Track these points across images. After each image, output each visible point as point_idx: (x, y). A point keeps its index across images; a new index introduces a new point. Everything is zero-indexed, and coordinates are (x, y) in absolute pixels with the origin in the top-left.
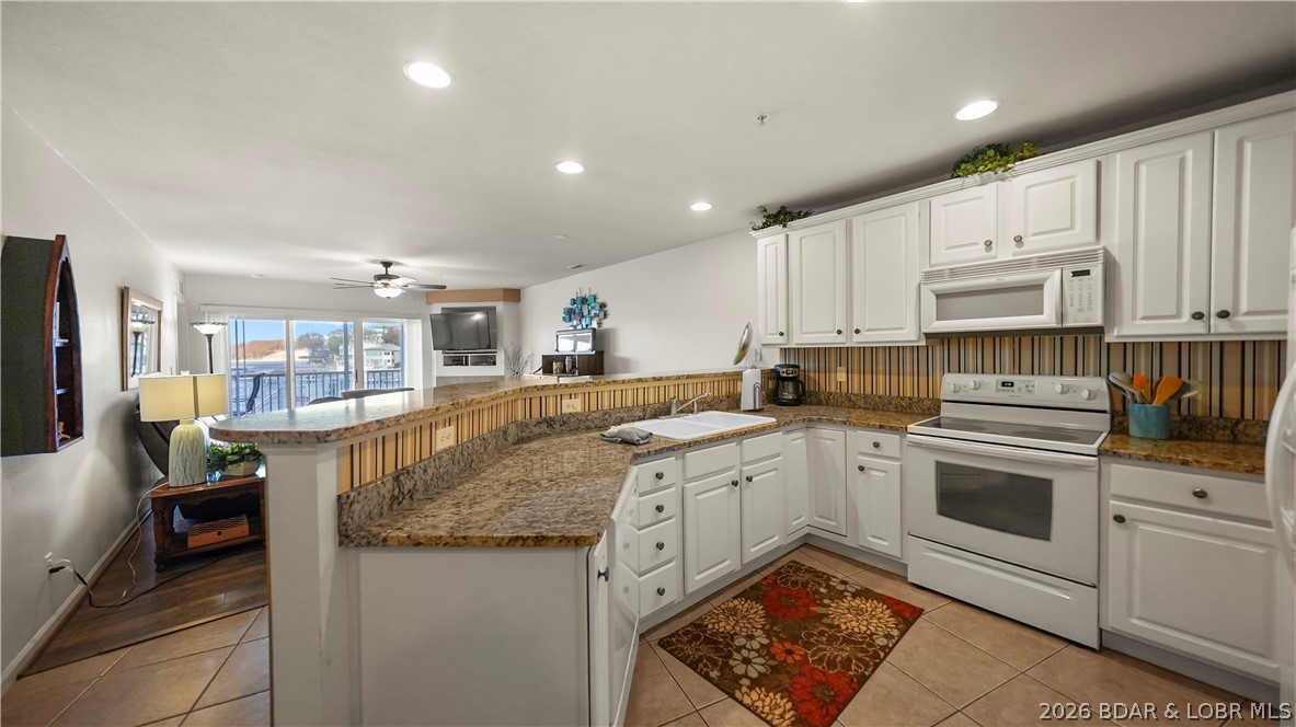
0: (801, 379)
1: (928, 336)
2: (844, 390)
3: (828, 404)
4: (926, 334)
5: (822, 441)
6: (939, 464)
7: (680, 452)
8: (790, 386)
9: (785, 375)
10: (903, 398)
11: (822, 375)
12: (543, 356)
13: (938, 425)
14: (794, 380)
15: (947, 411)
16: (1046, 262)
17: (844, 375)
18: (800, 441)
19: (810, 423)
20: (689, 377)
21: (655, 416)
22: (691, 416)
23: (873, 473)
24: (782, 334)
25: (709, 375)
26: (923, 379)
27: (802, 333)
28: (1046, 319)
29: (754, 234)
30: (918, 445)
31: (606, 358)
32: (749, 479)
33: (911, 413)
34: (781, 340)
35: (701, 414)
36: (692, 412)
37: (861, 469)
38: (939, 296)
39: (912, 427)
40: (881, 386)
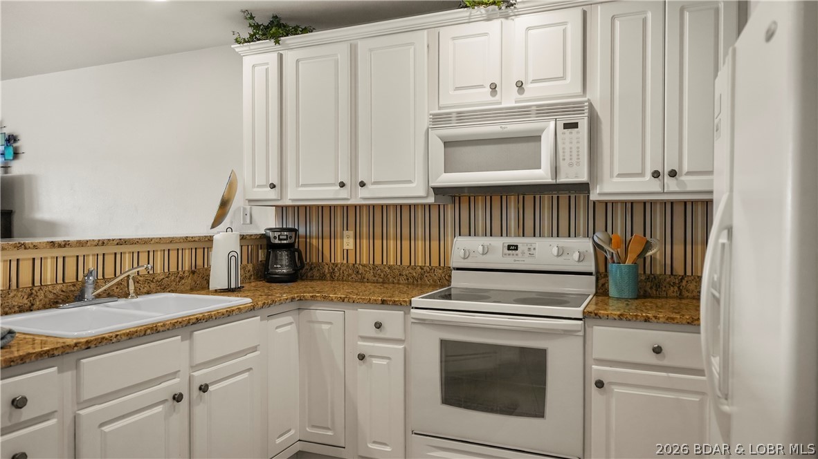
0: (302, 248)
1: (438, 191)
2: (352, 261)
3: (332, 279)
4: (434, 189)
5: (317, 326)
6: (444, 343)
8: (284, 257)
9: (277, 241)
10: (415, 268)
11: (327, 242)
13: (448, 296)
14: (289, 247)
15: (459, 281)
17: (352, 241)
18: (288, 328)
19: (301, 303)
20: (121, 242)
22: (122, 301)
23: (375, 361)
24: (273, 186)
25: (160, 241)
26: (435, 244)
27: (298, 185)
29: (238, 48)
30: (422, 322)
32: (204, 388)
33: (421, 285)
34: (272, 194)
35: (141, 299)
36: (126, 295)
37: (362, 357)
38: (448, 144)
39: (417, 301)
40: (392, 253)
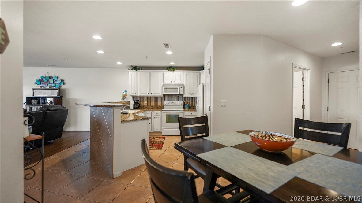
0: (139, 103)
2: (147, 105)
3: (143, 108)
4: (163, 95)
5: (147, 114)
6: (166, 115)
9: (136, 102)
10: (158, 106)
11: (142, 102)
12: (27, 98)
13: (164, 109)
16: (178, 85)
17: (147, 102)
23: (156, 118)
24: (135, 93)
26: (161, 102)
27: (140, 93)
28: (178, 93)
29: (129, 71)
30: (164, 112)
31: (63, 98)
34: (135, 95)
37: (154, 118)
40: (154, 104)
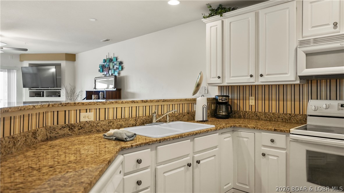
0: (230, 103)
1: (301, 78)
2: (254, 110)
3: (244, 118)
4: (300, 77)
5: (241, 139)
6: (308, 152)
7: (154, 146)
8: (224, 108)
9: (221, 101)
10: (286, 114)
11: (241, 101)
12: (87, 92)
13: (306, 129)
14: (226, 104)
15: (310, 121)
17: (254, 101)
18: (229, 139)
19: (234, 128)
20: (164, 101)
21: (143, 124)
22: (165, 124)
23: (270, 157)
24: (219, 77)
25: (177, 100)
26: (297, 103)
27: (230, 77)
29: (204, 20)
30: (296, 141)
32: (198, 162)
33: (290, 123)
34: (218, 81)
35: (171, 123)
36: (166, 122)
37: (264, 155)
38: (308, 54)
39: (292, 130)
40: (274, 107)
